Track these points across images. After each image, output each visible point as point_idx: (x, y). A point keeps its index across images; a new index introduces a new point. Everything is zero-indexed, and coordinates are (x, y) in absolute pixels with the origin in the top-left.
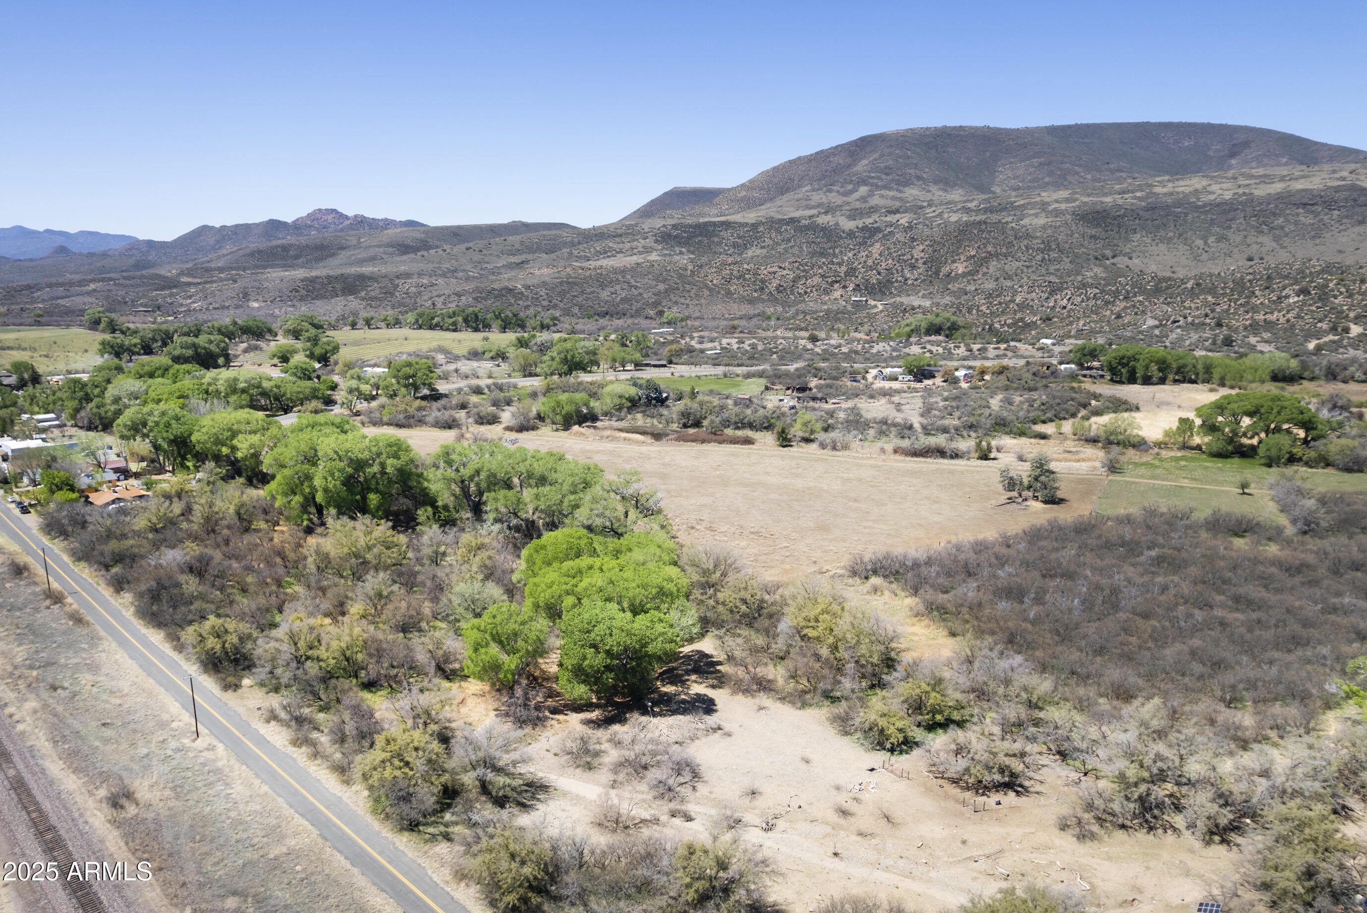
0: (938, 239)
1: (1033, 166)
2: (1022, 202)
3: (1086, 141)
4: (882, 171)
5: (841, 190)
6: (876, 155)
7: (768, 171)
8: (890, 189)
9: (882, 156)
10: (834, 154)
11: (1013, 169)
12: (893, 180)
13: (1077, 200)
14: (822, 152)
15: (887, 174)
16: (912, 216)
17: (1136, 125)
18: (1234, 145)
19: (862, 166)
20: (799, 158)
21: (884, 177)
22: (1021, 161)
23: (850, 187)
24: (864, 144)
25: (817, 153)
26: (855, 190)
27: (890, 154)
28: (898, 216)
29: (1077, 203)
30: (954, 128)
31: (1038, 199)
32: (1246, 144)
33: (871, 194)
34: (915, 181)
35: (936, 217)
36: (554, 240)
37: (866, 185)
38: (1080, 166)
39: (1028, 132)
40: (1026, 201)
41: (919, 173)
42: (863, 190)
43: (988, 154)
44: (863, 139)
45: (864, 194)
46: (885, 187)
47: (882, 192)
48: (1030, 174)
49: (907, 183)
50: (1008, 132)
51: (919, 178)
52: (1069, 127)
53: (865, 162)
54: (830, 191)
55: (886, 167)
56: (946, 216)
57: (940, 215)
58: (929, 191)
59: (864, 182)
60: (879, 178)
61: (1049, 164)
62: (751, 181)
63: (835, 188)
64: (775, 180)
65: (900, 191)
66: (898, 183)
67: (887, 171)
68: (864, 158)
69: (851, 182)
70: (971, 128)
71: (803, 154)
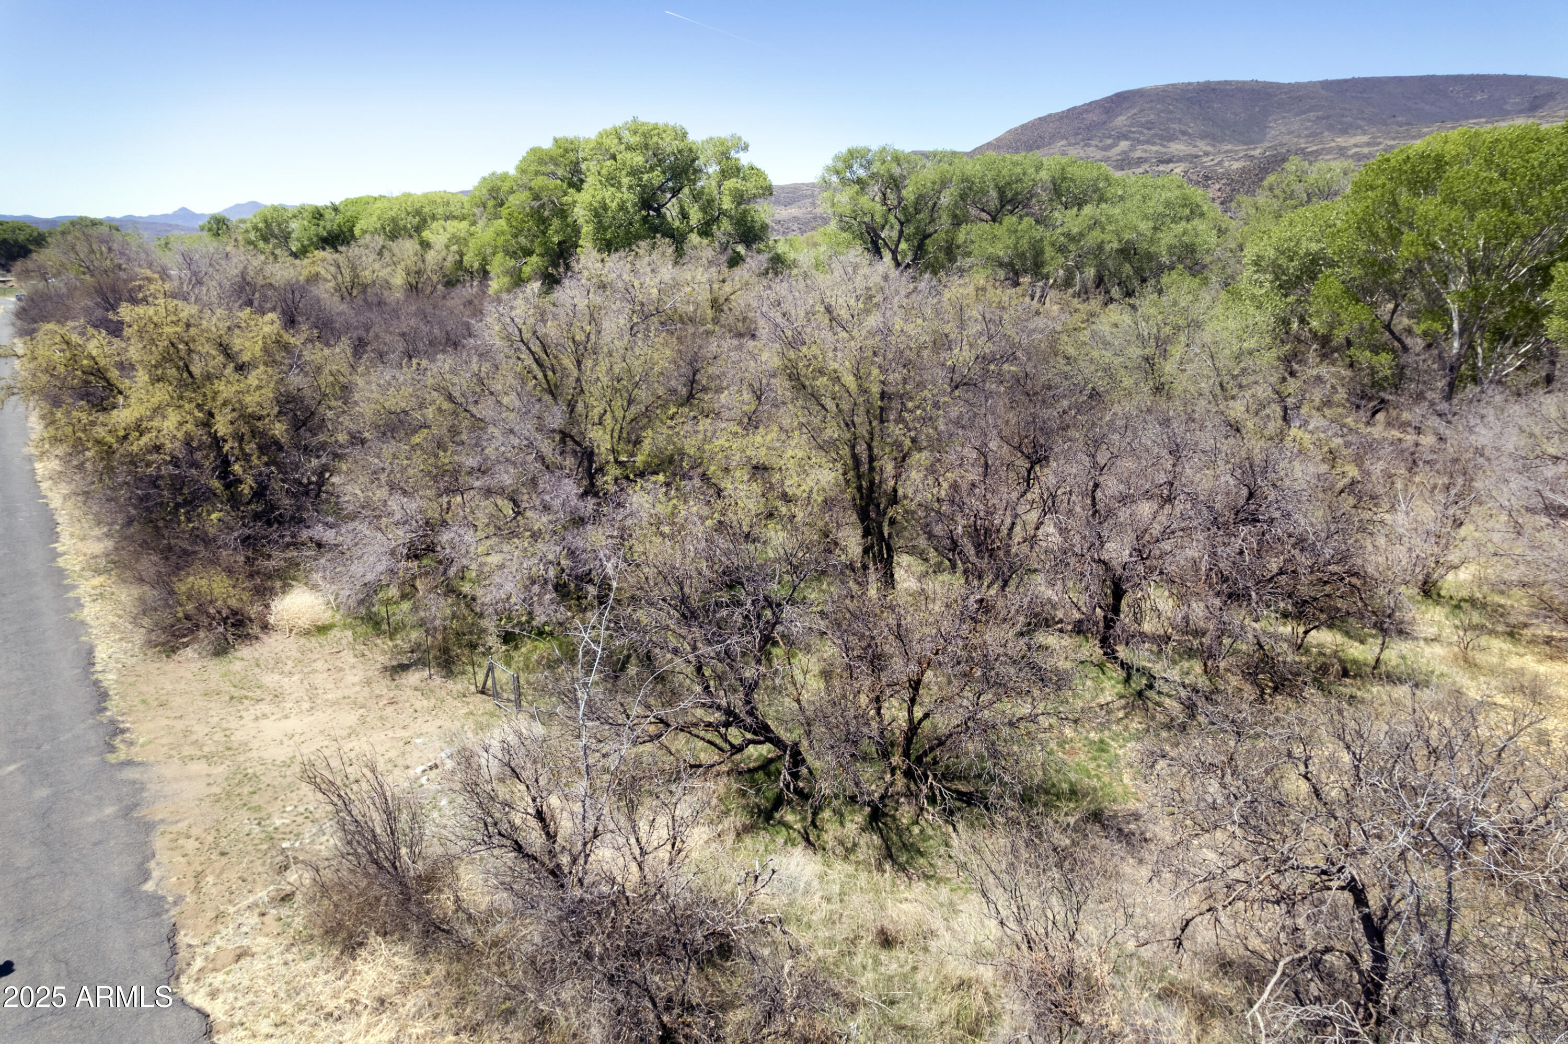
0: (1236, 178)
1: (1309, 121)
2: (1315, 148)
3: (1365, 96)
4: (1142, 125)
5: (1100, 145)
6: (1135, 111)
7: (1016, 129)
8: (1154, 144)
9: (1142, 111)
10: (1087, 111)
11: (1286, 124)
12: (1155, 135)
13: (1380, 143)
14: (1075, 108)
15: (1149, 129)
16: (1187, 165)
17: (1421, 79)
18: (1535, 97)
19: (1120, 121)
20: (1050, 115)
21: (1145, 131)
22: (1297, 115)
23: (1109, 141)
24: (1120, 101)
25: (1069, 110)
26: (1115, 145)
27: (1151, 109)
28: (1171, 166)
29: (1381, 146)
30: (1219, 83)
31: (1333, 144)
32: (1550, 96)
33: (1133, 148)
34: (1180, 136)
35: (1216, 165)
36: (794, 193)
37: (1127, 139)
38: (1364, 119)
39: (1298, 86)
40: (1319, 147)
41: (1183, 128)
42: (1124, 145)
43: (1257, 109)
44: (1119, 96)
45: (1126, 149)
46: (1147, 142)
47: (1145, 147)
48: (1306, 129)
49: (1172, 138)
50: (1279, 86)
51: (1184, 133)
52: (1346, 81)
53: (1123, 118)
54: (1089, 145)
55: (1147, 122)
56: (1226, 164)
57: (1220, 163)
58: (1196, 146)
59: (1125, 137)
60: (1141, 133)
61: (1328, 117)
62: (998, 140)
63: (1093, 143)
64: (1024, 138)
65: (1164, 146)
66: (1162, 138)
67: (1149, 125)
68: (1121, 114)
69: (1110, 137)
70: (1238, 82)
71: (1054, 112)
